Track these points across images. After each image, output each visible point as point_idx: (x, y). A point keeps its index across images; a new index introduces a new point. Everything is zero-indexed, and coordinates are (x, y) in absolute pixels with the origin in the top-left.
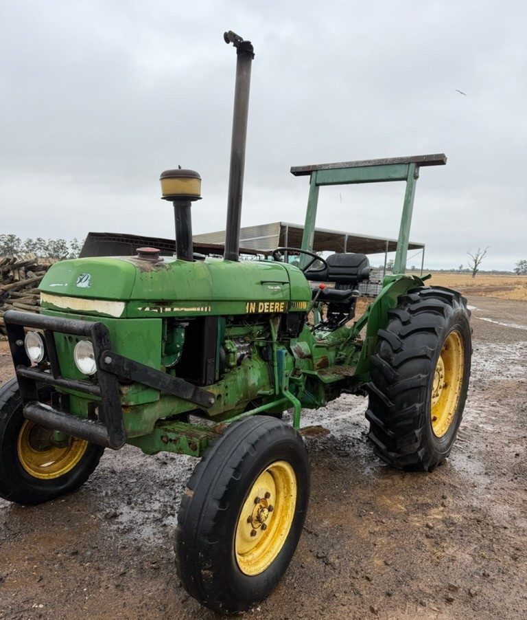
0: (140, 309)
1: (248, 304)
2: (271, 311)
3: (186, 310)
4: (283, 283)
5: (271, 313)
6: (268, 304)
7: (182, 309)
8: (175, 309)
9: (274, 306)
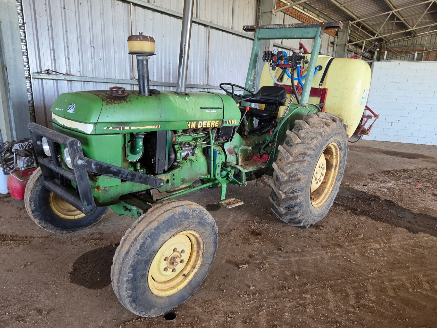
0: (105, 128)
1: (190, 123)
2: (208, 126)
3: (141, 128)
4: (218, 108)
5: (209, 128)
6: (206, 122)
7: (138, 128)
8: (132, 128)
9: (211, 123)
